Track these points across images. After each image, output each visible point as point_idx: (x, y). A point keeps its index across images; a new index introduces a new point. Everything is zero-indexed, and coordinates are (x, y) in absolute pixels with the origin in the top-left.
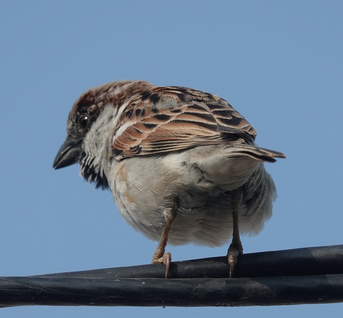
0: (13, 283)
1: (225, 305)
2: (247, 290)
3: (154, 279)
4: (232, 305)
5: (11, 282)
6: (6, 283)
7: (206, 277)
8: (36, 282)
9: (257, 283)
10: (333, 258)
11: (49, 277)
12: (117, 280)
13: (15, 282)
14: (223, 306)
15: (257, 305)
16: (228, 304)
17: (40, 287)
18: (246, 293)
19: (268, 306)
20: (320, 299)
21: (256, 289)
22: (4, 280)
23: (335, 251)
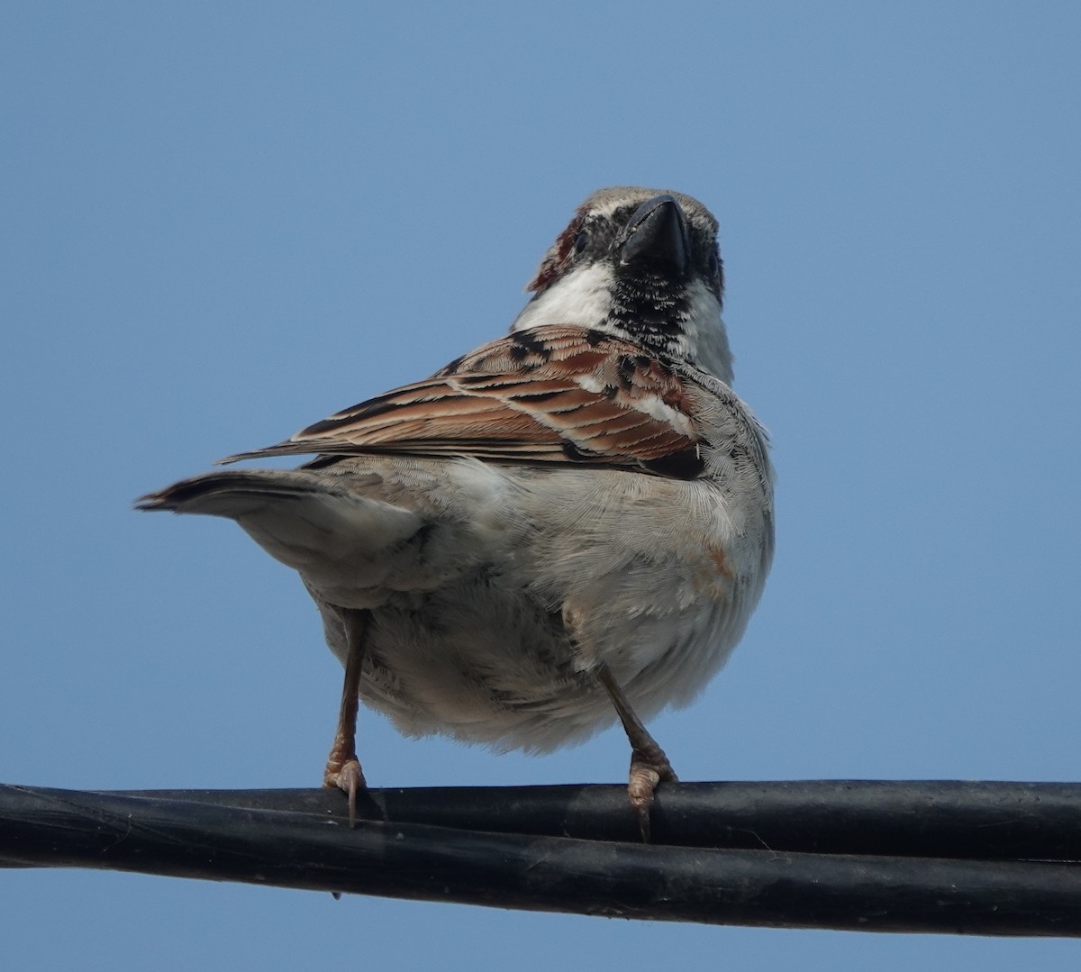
0: (57, 806)
1: (610, 914)
2: (671, 879)
3: (428, 827)
4: (627, 915)
5: (50, 802)
6: (38, 804)
7: (566, 834)
8: (115, 809)
9: (698, 863)
10: (906, 812)
11: (153, 799)
12: (330, 822)
13: (60, 803)
14: (603, 914)
15: (695, 919)
16: (618, 912)
17: (127, 822)
18: (669, 885)
19: (722, 924)
20: (862, 920)
21: (695, 878)
22: (33, 796)
23: (913, 796)
